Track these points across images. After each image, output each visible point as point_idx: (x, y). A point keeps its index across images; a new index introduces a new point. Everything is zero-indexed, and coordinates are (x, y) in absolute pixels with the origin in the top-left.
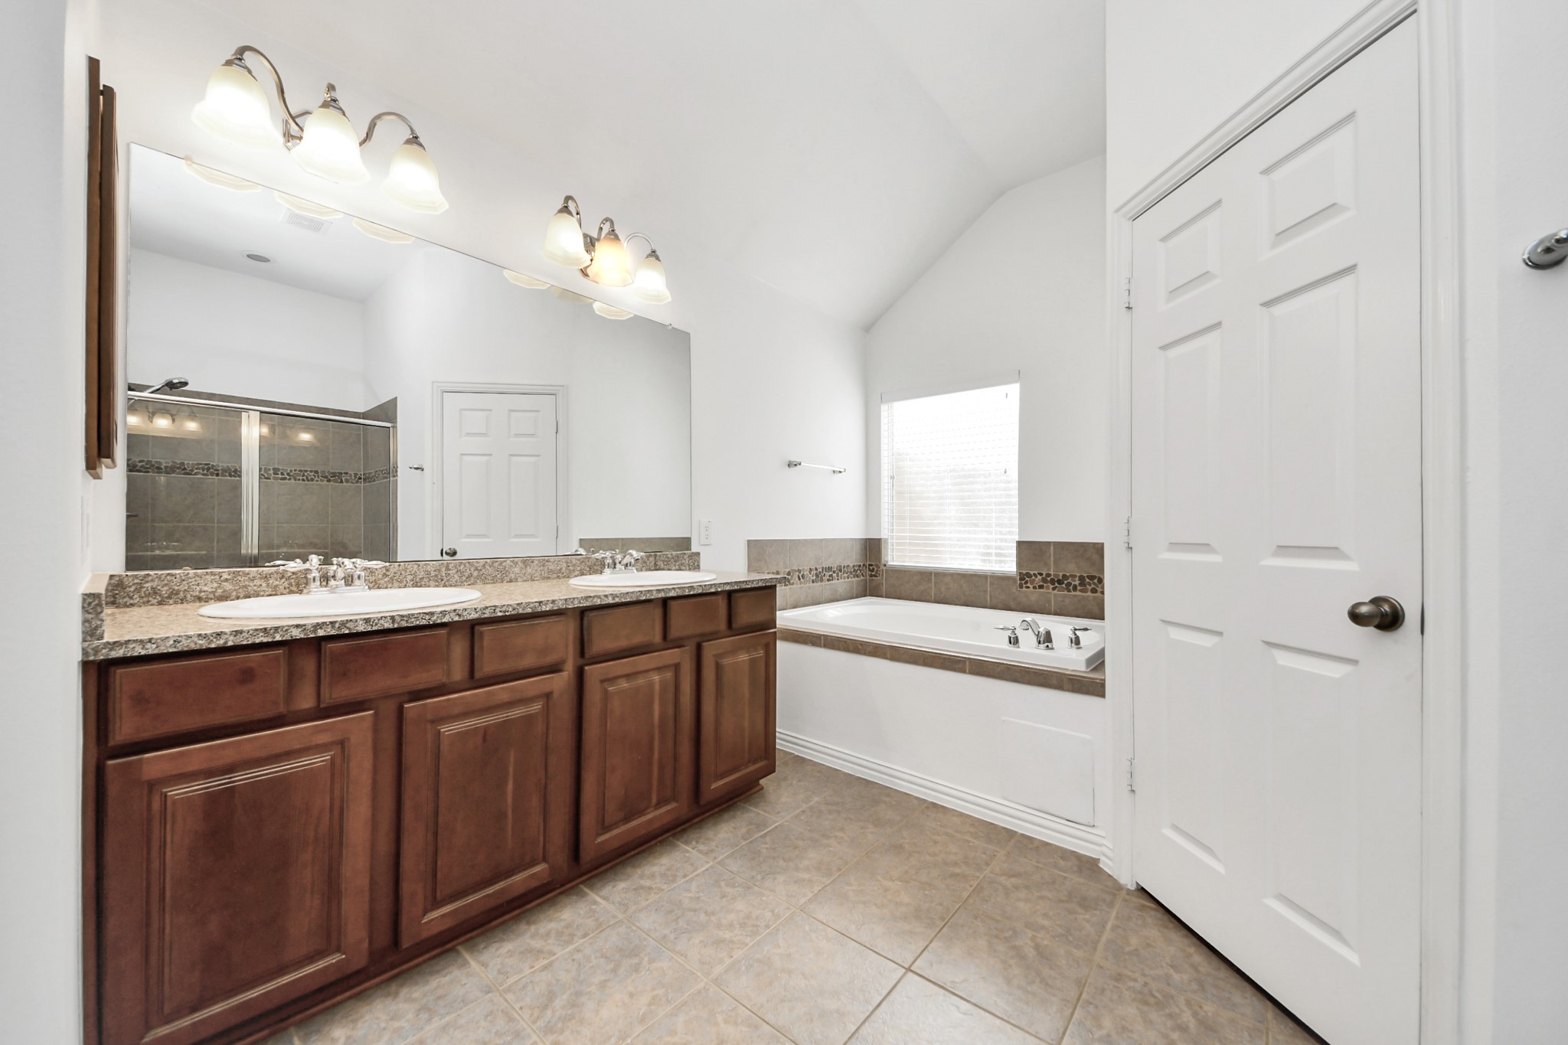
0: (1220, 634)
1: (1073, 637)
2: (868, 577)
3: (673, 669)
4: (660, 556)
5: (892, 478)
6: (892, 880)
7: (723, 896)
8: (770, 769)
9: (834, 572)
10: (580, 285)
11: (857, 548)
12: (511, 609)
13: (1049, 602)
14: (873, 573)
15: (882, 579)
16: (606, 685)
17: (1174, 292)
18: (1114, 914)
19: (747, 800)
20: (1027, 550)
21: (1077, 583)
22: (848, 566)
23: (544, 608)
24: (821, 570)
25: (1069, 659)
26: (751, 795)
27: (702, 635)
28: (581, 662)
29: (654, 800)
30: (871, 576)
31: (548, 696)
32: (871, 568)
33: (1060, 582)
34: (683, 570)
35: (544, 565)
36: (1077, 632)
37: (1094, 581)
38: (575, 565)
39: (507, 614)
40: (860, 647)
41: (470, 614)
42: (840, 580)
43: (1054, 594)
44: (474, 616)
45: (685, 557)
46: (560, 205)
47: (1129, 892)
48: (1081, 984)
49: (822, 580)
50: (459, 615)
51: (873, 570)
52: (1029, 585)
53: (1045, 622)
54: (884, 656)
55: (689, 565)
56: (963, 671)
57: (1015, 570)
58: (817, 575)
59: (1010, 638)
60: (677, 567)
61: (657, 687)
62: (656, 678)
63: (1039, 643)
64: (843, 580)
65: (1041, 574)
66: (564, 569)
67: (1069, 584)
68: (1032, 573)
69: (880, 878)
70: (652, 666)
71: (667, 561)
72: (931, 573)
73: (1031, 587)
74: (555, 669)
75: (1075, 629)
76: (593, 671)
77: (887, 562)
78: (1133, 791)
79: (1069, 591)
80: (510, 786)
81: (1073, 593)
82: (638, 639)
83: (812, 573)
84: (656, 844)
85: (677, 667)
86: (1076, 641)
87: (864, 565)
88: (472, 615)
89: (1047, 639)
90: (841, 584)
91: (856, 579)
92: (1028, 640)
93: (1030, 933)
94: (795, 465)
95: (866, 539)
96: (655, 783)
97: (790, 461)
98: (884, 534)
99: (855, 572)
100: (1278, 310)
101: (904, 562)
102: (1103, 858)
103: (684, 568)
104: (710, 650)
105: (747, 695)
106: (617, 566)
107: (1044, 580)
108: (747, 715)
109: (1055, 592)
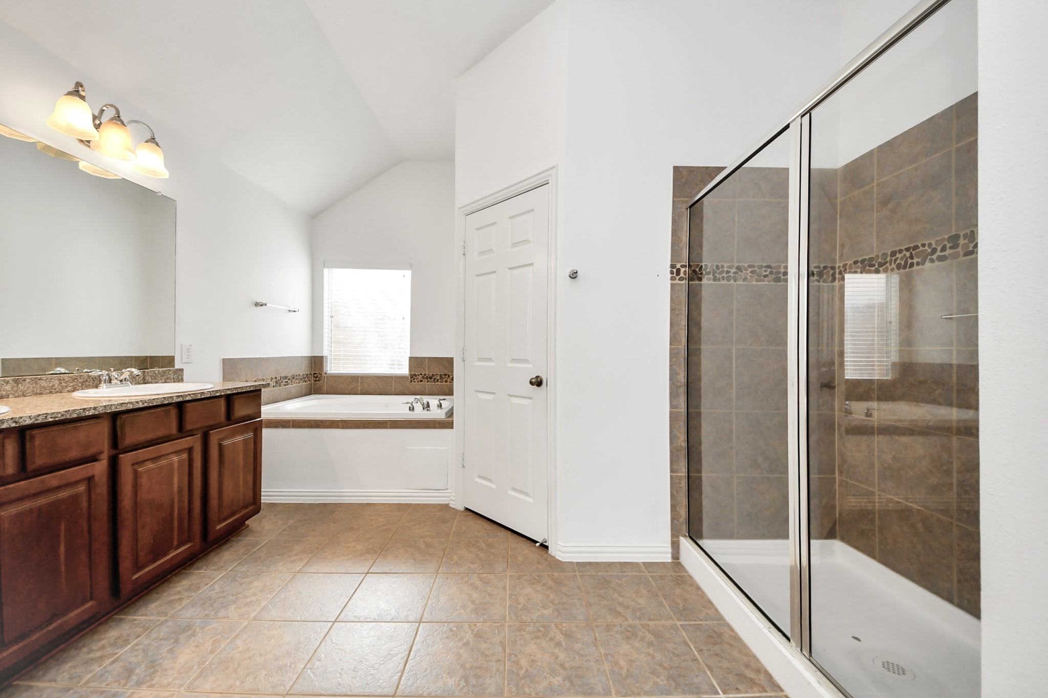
0: (494, 393)
1: (438, 403)
2: (313, 382)
3: (187, 451)
4: (148, 373)
5: (332, 317)
6: (351, 543)
7: (242, 584)
8: (257, 510)
9: (289, 379)
10: (77, 150)
11: (305, 364)
12: (59, 416)
13: (425, 389)
14: (317, 379)
15: (324, 382)
16: (136, 467)
17: (481, 253)
18: (456, 521)
19: (238, 534)
20: (415, 362)
21: (439, 378)
22: (299, 375)
23: (87, 413)
24: (279, 378)
25: (437, 414)
26: (240, 532)
27: (210, 426)
28: (114, 452)
29: (175, 543)
30: (315, 381)
31: (90, 480)
32: (315, 375)
33: (431, 378)
34: (169, 383)
35: (36, 383)
36: (441, 401)
37: (448, 377)
38: (67, 382)
39: (57, 419)
40: (320, 424)
41: (26, 421)
42: (293, 385)
43: (427, 384)
44: (28, 422)
45: (171, 372)
46: (71, 88)
47: (462, 512)
48: (444, 550)
49: (280, 386)
50: (16, 422)
51: (317, 377)
52: (415, 380)
53: (425, 399)
54: (338, 427)
55: (174, 379)
56: (386, 428)
57: (408, 372)
58: (276, 382)
59: (410, 407)
60: (163, 381)
61: (176, 465)
62: (175, 459)
63: (424, 409)
64: (295, 385)
65: (421, 374)
66: (56, 385)
67: (435, 379)
68: (417, 374)
69: (343, 544)
70: (173, 450)
71: (154, 377)
72: (358, 377)
73: (416, 381)
74: (94, 459)
75: (440, 400)
76: (126, 459)
77: (327, 371)
78: (464, 466)
79: (435, 382)
80: (62, 548)
81: (437, 383)
82: (161, 433)
83: (273, 381)
84: (172, 577)
85: (190, 450)
86: (440, 406)
87: (310, 374)
88: (27, 422)
89: (427, 406)
90: (294, 387)
91: (305, 383)
92: (418, 407)
93: (422, 540)
94: (262, 305)
95: (312, 357)
96: (176, 532)
97: (256, 302)
98: (325, 353)
99: (304, 378)
100: (515, 272)
101: (339, 371)
102: (451, 502)
103: (169, 381)
104: (215, 437)
105: (242, 464)
106: (112, 382)
107: (423, 378)
108: (241, 477)
109: (428, 383)
